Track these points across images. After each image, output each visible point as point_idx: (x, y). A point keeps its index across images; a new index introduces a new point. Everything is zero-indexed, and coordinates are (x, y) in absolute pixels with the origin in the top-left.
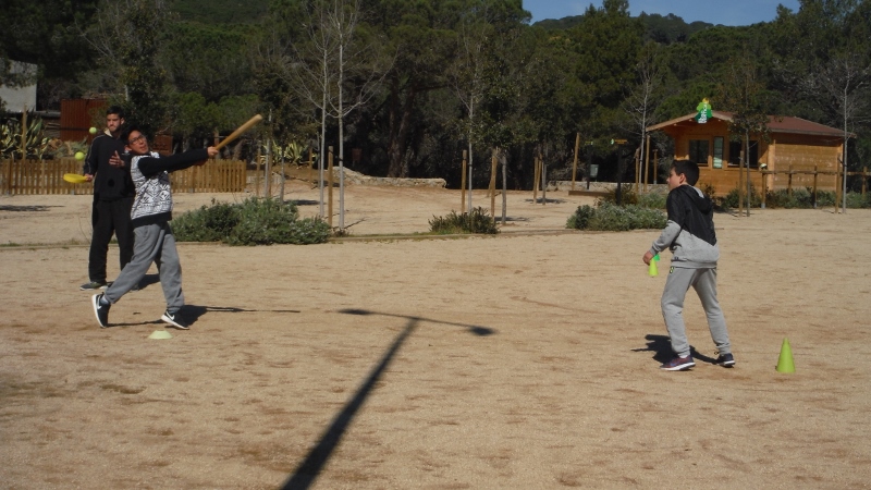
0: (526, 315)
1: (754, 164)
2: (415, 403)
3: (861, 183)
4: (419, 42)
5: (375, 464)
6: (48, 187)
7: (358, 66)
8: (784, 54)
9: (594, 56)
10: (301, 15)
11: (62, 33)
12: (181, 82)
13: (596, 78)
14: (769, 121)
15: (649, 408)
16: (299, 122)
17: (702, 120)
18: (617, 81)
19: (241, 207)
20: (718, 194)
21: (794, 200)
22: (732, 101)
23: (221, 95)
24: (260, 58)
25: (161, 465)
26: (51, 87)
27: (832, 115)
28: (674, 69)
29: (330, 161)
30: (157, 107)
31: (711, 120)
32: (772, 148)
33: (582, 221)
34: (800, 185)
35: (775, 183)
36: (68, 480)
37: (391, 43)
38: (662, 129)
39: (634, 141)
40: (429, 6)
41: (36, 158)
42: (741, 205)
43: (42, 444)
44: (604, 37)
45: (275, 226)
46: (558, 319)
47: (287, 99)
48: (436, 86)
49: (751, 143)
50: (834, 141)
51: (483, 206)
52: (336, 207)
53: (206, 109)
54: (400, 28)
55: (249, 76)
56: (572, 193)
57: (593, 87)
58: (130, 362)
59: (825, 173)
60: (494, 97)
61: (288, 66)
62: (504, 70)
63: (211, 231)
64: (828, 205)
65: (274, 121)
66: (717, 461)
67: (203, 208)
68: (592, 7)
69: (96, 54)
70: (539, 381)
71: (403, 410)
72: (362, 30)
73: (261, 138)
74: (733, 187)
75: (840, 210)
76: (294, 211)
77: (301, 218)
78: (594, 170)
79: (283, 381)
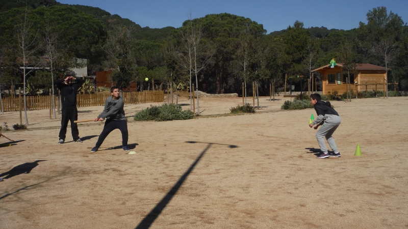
0: (262, 141)
1: (352, 82)
2: (219, 171)
3: (394, 87)
4: (225, 43)
5: (203, 191)
6: (93, 104)
7: (203, 53)
8: (362, 40)
9: (291, 45)
10: (181, 36)
11: (95, 48)
12: (139, 63)
13: (292, 53)
14: (356, 66)
15: (300, 170)
16: (182, 75)
17: (332, 67)
18: (301, 54)
19: (161, 107)
20: (339, 94)
21: (368, 95)
22: (342, 59)
23: (154, 67)
24: (167, 52)
25: (132, 194)
26: (92, 67)
27: (382, 62)
28: (322, 48)
29: (193, 89)
30: (129, 73)
31: (335, 66)
32: (359, 75)
33: (287, 107)
34: (370, 89)
35: (361, 89)
36: (101, 199)
37: (215, 44)
38: (317, 71)
39: (307, 75)
40: (228, 30)
41: (88, 93)
42: (348, 98)
43: (92, 189)
44: (295, 38)
45: (174, 114)
46: (273, 142)
47: (177, 67)
48: (232, 59)
49: (350, 74)
50: (383, 72)
51: (249, 103)
52: (196, 106)
53: (148, 72)
54: (218, 38)
55: (163, 59)
56: (285, 96)
57: (291, 56)
58: (122, 162)
59: (380, 84)
60: (252, 63)
61: (177, 55)
62: (255, 52)
63: (151, 116)
64: (381, 96)
65: (173, 75)
66: (321, 186)
67: (148, 108)
68: (290, 26)
69: (107, 55)
70: (263, 163)
71: (214, 174)
72: (203, 40)
73: (168, 82)
74: (345, 91)
75: (386, 98)
76: (180, 108)
77: (183, 110)
78: (293, 87)
79: (174, 166)
